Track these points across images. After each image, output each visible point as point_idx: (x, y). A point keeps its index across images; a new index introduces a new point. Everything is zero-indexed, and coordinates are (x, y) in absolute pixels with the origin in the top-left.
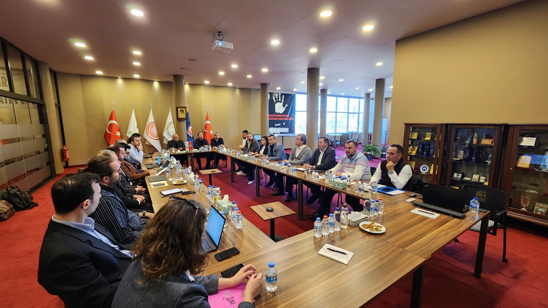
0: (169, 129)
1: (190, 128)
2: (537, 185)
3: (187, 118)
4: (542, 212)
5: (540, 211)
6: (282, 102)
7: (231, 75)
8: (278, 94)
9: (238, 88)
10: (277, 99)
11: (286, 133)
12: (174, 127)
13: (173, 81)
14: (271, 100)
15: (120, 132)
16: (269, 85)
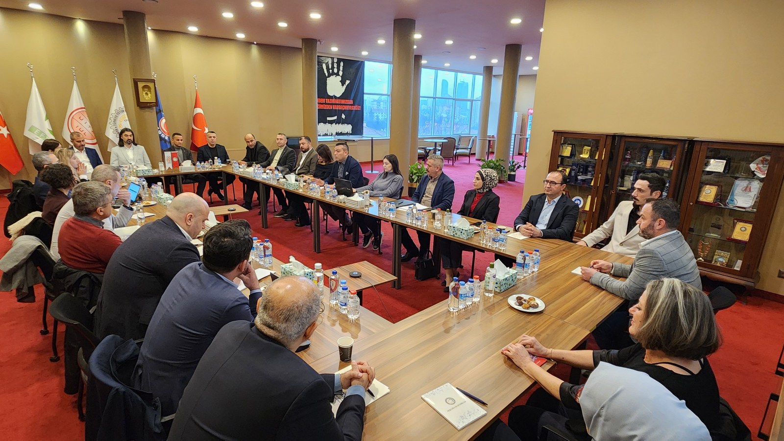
0: (118, 122)
1: (163, 121)
3: (157, 103)
4: (722, 262)
6: (339, 75)
7: (245, 20)
8: (333, 59)
9: (255, 43)
10: (331, 69)
11: (347, 134)
12: (127, 119)
13: (122, 22)
14: (321, 70)
15: (6, 127)
16: (318, 43)
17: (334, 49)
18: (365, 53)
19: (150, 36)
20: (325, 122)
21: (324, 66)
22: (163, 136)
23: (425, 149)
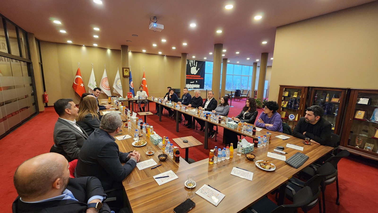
0: (117, 83)
1: (132, 82)
2: (367, 131)
3: (130, 76)
4: (370, 149)
5: (368, 149)
6: (196, 67)
7: (161, 47)
8: (193, 61)
9: (166, 55)
10: (193, 64)
12: (120, 81)
13: (121, 49)
14: (188, 65)
15: (83, 84)
16: (187, 55)
17: (194, 57)
18: (205, 58)
19: (130, 54)
20: (190, 83)
21: (190, 63)
22: (131, 87)
23: (228, 94)
